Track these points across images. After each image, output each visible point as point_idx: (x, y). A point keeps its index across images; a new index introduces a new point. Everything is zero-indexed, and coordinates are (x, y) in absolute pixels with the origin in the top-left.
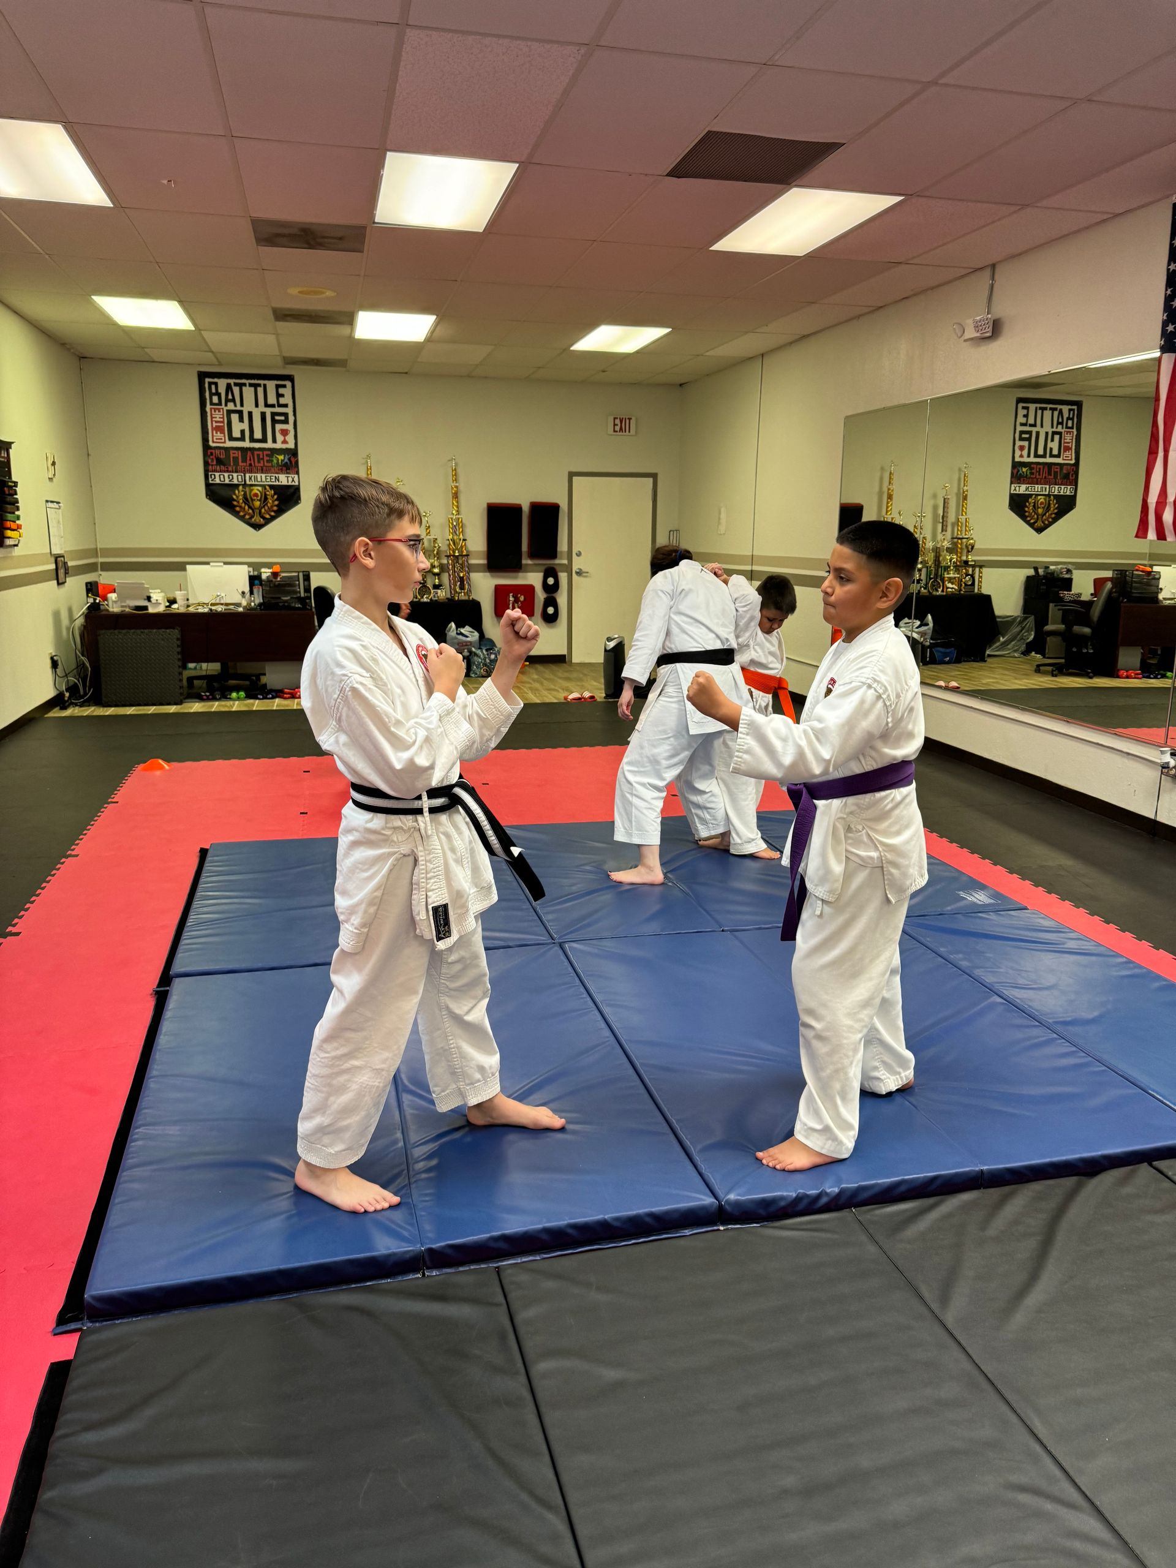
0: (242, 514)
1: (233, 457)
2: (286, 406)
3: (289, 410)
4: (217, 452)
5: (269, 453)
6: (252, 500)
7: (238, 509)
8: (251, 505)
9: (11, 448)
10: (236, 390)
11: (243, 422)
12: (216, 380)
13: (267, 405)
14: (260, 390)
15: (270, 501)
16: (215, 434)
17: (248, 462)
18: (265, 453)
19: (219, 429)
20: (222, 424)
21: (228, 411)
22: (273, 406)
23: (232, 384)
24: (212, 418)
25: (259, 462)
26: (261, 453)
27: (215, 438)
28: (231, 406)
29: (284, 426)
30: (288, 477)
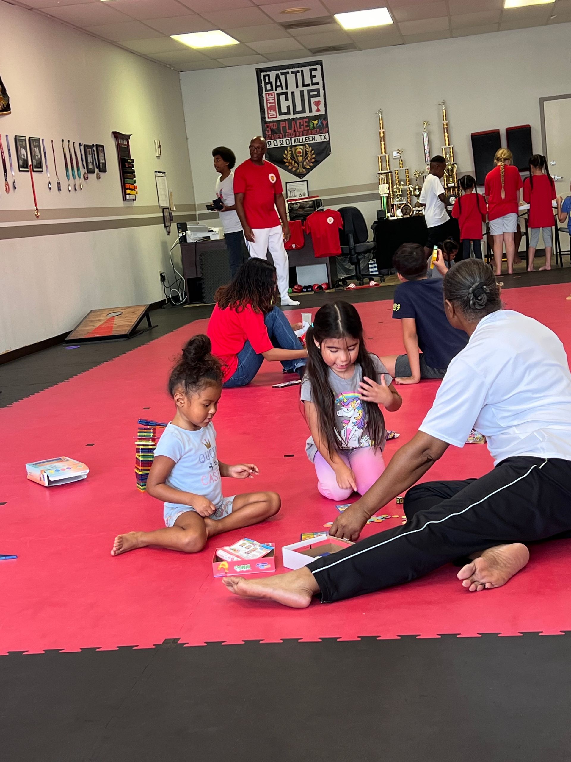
0: (290, 168)
1: (283, 127)
2: (317, 84)
3: (320, 87)
4: (271, 125)
5: (307, 120)
6: (297, 156)
7: (287, 164)
8: (296, 160)
9: (129, 139)
10: (282, 78)
11: (288, 100)
12: (268, 73)
13: (304, 85)
14: (299, 75)
15: (310, 156)
16: (269, 112)
17: (293, 129)
18: (305, 120)
19: (271, 108)
20: (274, 104)
21: (277, 94)
22: (308, 85)
23: (280, 74)
24: (267, 100)
25: (300, 128)
26: (301, 121)
27: (269, 115)
28: (279, 90)
29: (317, 99)
30: (321, 136)
